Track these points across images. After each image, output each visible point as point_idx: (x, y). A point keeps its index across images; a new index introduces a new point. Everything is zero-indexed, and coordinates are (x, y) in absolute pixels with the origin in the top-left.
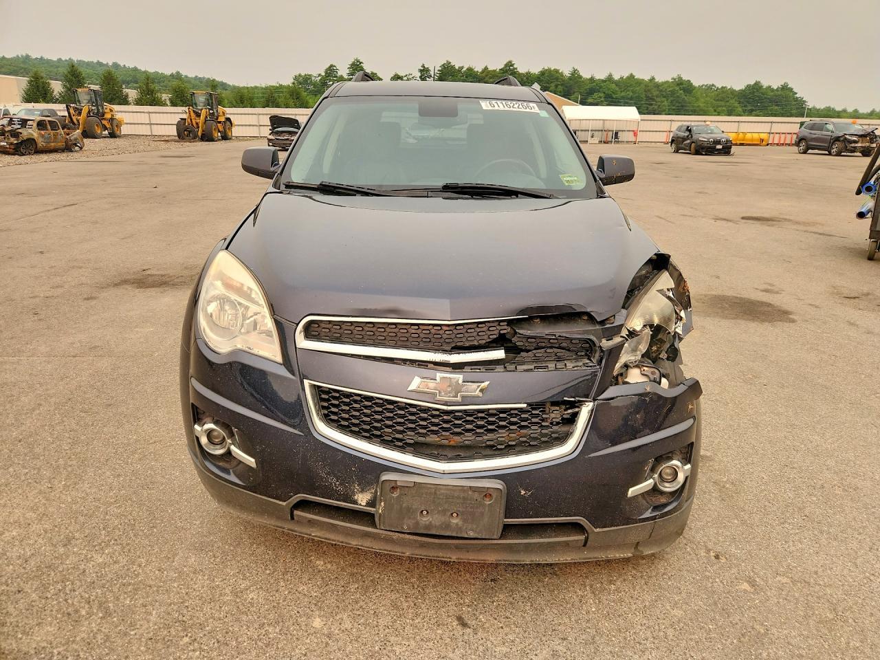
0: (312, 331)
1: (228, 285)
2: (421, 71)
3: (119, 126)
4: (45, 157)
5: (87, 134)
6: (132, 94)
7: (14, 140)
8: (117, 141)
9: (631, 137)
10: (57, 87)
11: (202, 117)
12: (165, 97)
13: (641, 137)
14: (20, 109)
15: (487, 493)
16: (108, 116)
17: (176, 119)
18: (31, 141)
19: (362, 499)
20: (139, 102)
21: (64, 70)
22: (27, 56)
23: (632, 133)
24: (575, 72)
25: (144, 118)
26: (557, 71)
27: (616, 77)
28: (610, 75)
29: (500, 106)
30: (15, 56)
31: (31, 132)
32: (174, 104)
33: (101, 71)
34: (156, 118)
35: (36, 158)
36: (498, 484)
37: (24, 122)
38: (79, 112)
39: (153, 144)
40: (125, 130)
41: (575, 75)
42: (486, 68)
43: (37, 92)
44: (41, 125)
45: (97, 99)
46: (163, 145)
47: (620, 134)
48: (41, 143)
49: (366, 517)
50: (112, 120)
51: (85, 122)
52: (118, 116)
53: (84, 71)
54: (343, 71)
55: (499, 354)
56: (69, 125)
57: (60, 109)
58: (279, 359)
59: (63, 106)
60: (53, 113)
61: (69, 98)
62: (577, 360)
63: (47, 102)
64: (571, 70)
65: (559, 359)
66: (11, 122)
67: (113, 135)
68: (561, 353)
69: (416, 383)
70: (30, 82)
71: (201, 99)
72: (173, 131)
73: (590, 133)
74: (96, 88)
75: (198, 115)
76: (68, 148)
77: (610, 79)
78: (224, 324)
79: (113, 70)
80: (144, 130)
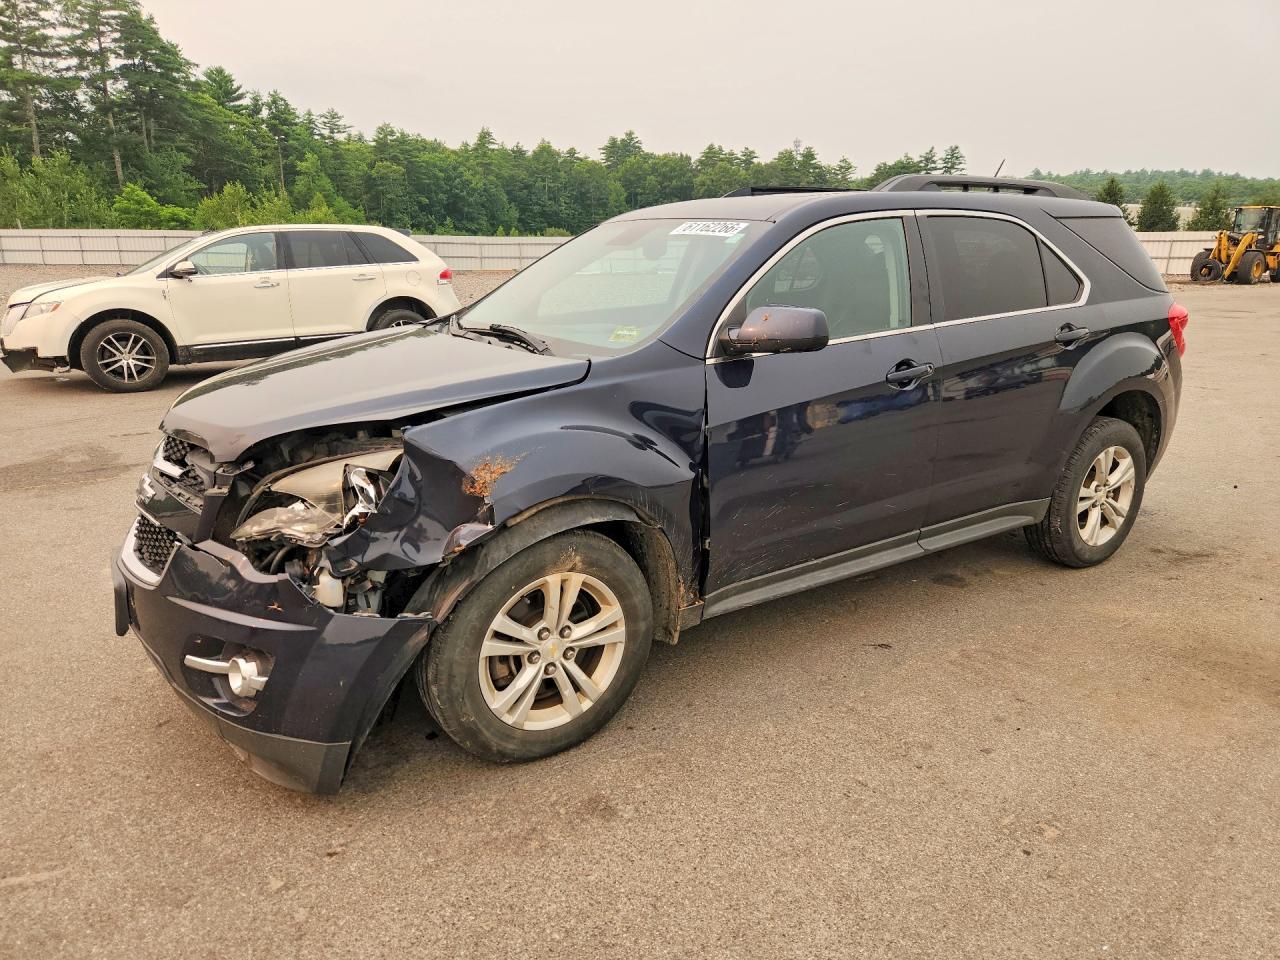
11: (1242, 247)
17: (1197, 250)
29: (694, 229)
30: (1072, 173)
53: (1125, 187)
72: (1186, 268)
75: (1236, 243)
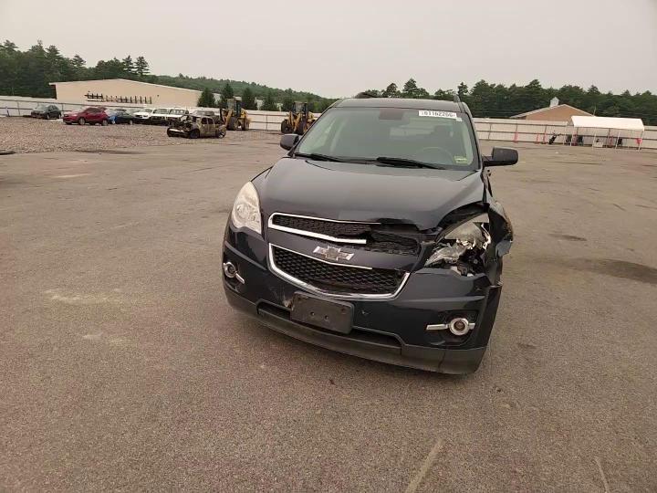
0: (276, 220)
1: (247, 198)
2: (459, 87)
3: (248, 123)
4: (203, 140)
5: (229, 128)
6: (260, 103)
7: (188, 129)
8: (246, 133)
9: (634, 144)
10: (217, 97)
11: (298, 119)
12: (279, 105)
13: (644, 144)
14: (194, 110)
15: (343, 309)
16: (243, 117)
17: (282, 119)
18: (197, 130)
19: (287, 303)
20: (263, 108)
21: (222, 87)
22: (204, 78)
23: (635, 141)
24: (594, 88)
25: (263, 119)
26: (577, 88)
27: (633, 94)
28: (627, 92)
29: (432, 114)
31: (198, 125)
32: (284, 110)
33: (245, 87)
34: (270, 119)
35: (199, 140)
36: (350, 305)
37: (195, 118)
38: (227, 113)
39: (265, 136)
40: (252, 126)
41: (594, 90)
42: (514, 85)
43: (206, 101)
44: (204, 121)
45: (239, 105)
46: (272, 136)
47: (624, 141)
48: (202, 132)
49: (286, 313)
50: (245, 119)
51: (230, 120)
52: (248, 117)
54: (401, 88)
55: (364, 241)
56: (219, 121)
57: (216, 111)
58: (260, 232)
59: (218, 110)
60: (212, 113)
61: (222, 105)
62: (405, 250)
63: (210, 107)
64: (590, 87)
65: (396, 249)
66: (188, 119)
67: (244, 129)
68: (397, 245)
69: (317, 249)
70: (203, 94)
71: (299, 107)
72: (279, 127)
73: (595, 139)
74: (239, 98)
75: (295, 117)
76: (217, 135)
77: (627, 94)
78: (243, 217)
79: (250, 87)
80: (263, 127)
